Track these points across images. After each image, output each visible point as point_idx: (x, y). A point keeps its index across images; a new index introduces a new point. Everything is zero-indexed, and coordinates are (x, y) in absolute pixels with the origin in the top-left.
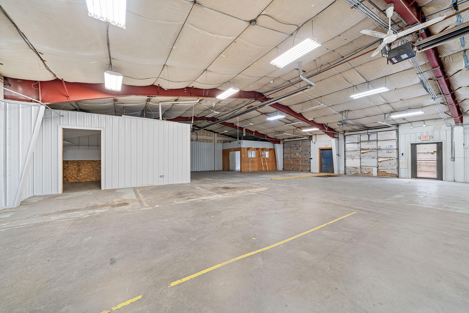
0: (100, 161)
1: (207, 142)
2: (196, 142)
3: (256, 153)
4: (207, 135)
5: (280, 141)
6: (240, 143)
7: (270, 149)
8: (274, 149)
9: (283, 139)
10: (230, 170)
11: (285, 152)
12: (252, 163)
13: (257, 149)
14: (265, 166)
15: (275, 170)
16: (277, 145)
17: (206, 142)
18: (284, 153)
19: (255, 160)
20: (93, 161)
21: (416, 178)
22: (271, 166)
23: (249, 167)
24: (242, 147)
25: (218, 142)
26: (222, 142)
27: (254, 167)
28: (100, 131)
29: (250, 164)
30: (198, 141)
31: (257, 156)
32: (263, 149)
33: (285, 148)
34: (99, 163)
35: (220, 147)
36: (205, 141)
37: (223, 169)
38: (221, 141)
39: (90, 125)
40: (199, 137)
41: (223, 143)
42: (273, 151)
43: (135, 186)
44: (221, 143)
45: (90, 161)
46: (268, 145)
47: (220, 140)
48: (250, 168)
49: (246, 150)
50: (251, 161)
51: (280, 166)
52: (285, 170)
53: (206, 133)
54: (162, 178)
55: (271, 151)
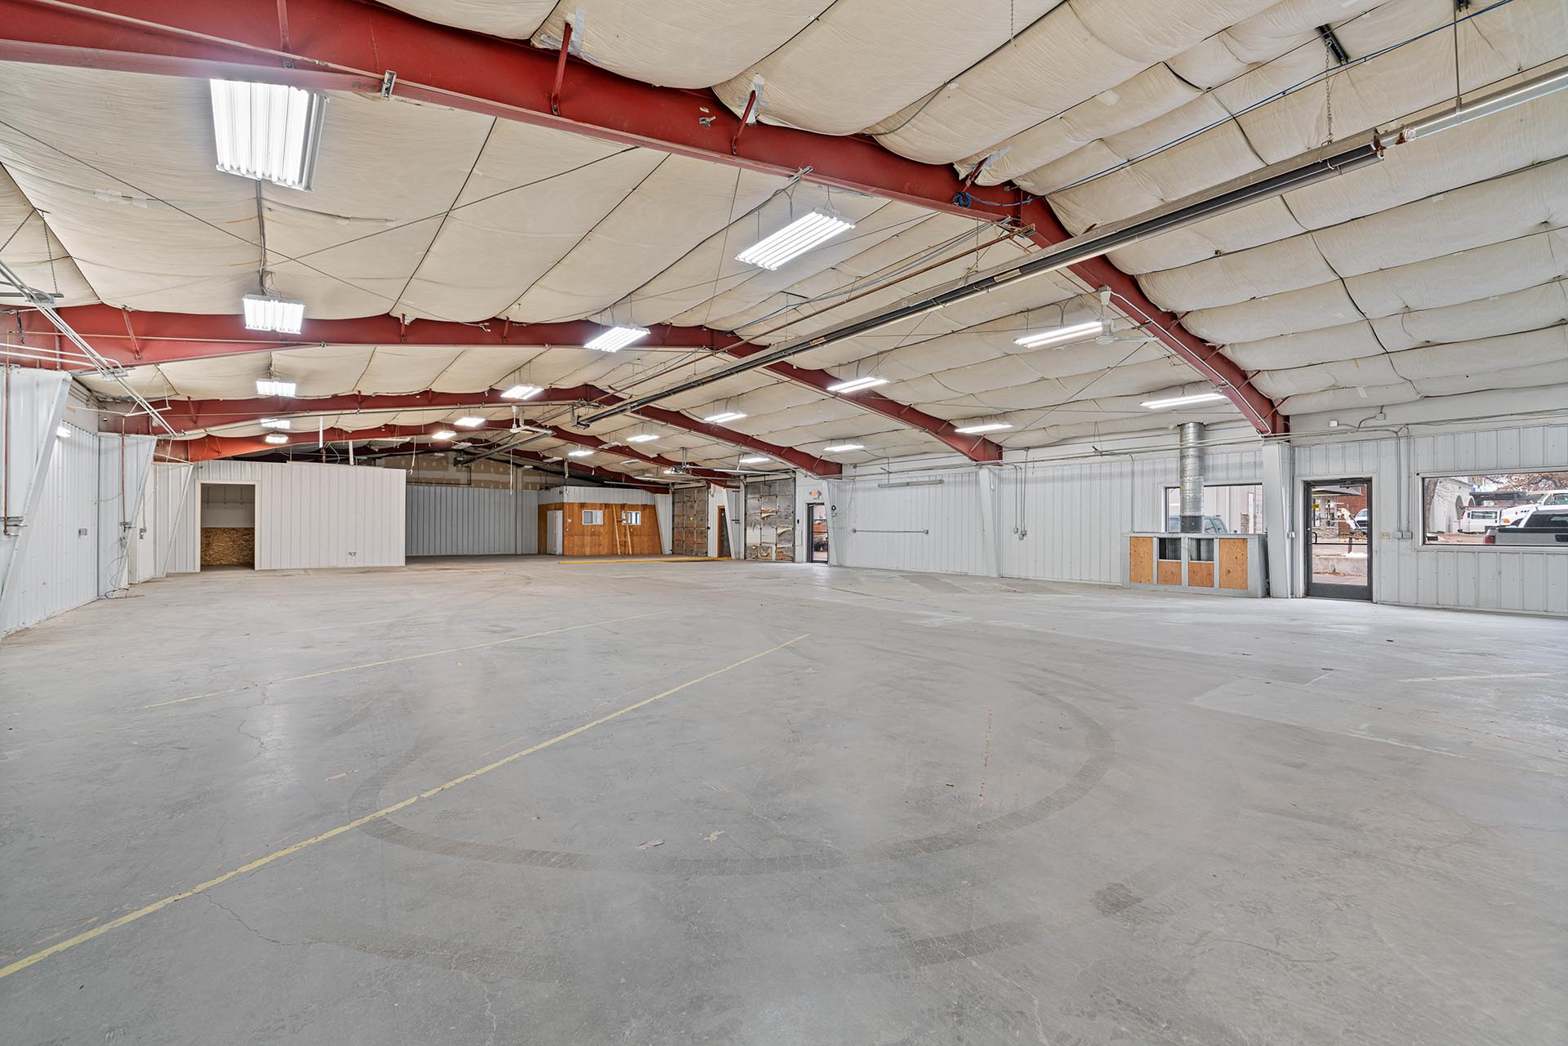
0: (254, 529)
1: (496, 487)
2: (466, 489)
3: (604, 515)
4: (497, 472)
5: (668, 489)
6: (561, 493)
7: (644, 507)
8: (654, 506)
9: (673, 484)
10: (548, 552)
11: (675, 514)
12: (594, 537)
13: (607, 506)
14: (624, 544)
15: (656, 551)
16: (659, 496)
17: (494, 488)
18: (673, 516)
19: (601, 530)
20: (233, 529)
21: (812, 562)
22: (646, 545)
23: (583, 545)
24: (565, 501)
25: (525, 487)
26: (538, 488)
27: (600, 545)
28: (254, 485)
29: (588, 539)
30: (473, 485)
31: (606, 522)
32: (623, 506)
33: (675, 504)
34: (250, 532)
35: (532, 499)
36: (492, 486)
37: (539, 553)
38: (534, 486)
39: (229, 478)
40: (474, 476)
41: (541, 489)
42: (650, 510)
43: (307, 566)
44: (536, 489)
45: (227, 529)
46: (639, 497)
47: (532, 483)
48: (589, 549)
49: (576, 509)
50: (590, 533)
51: (667, 544)
52: (674, 553)
53: (494, 467)
54: (354, 557)
55: (647, 511)
